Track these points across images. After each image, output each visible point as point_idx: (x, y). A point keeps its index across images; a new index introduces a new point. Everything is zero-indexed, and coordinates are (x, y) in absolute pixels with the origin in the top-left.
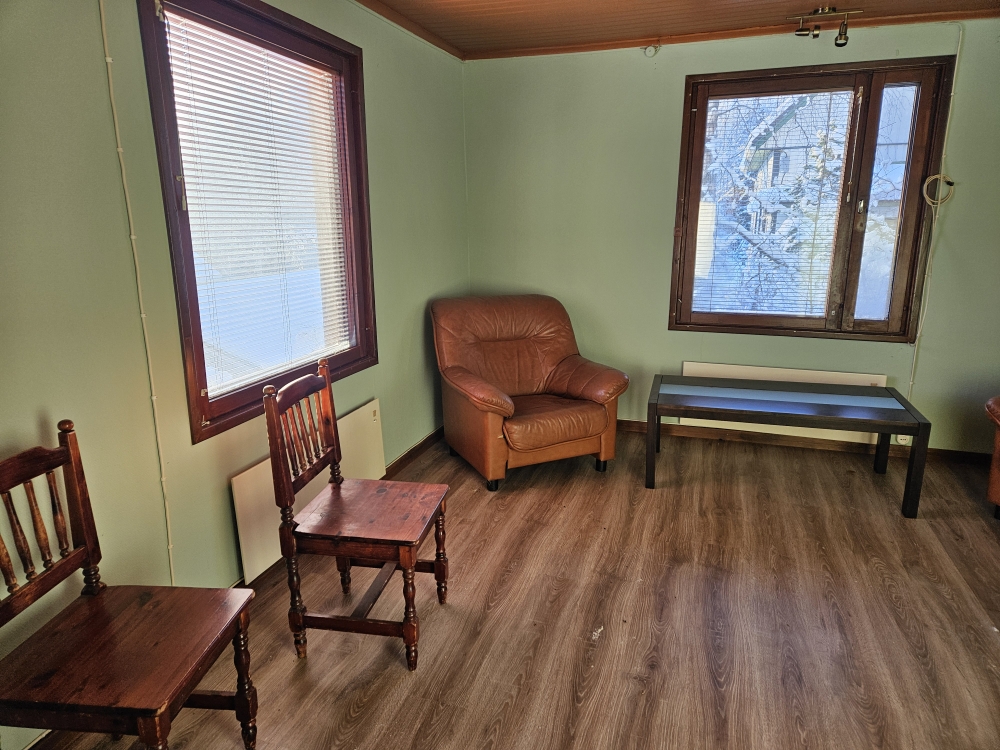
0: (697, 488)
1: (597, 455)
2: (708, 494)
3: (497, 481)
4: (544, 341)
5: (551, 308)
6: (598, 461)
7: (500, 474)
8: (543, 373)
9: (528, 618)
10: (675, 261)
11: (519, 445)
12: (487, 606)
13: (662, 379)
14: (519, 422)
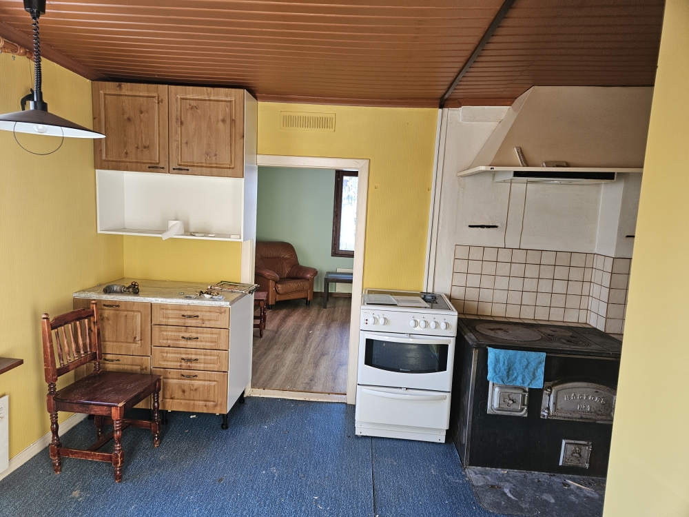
0: (340, 308)
1: (306, 298)
2: (344, 309)
3: (272, 305)
4: (286, 259)
5: (288, 247)
6: (307, 301)
7: (274, 303)
8: (287, 270)
9: (291, 330)
10: (333, 231)
11: (281, 292)
12: (278, 329)
13: (328, 273)
14: (281, 284)
